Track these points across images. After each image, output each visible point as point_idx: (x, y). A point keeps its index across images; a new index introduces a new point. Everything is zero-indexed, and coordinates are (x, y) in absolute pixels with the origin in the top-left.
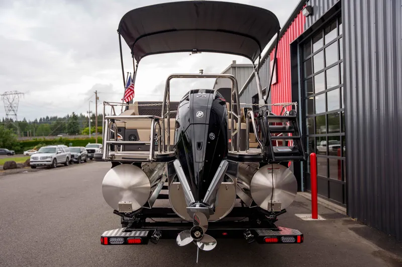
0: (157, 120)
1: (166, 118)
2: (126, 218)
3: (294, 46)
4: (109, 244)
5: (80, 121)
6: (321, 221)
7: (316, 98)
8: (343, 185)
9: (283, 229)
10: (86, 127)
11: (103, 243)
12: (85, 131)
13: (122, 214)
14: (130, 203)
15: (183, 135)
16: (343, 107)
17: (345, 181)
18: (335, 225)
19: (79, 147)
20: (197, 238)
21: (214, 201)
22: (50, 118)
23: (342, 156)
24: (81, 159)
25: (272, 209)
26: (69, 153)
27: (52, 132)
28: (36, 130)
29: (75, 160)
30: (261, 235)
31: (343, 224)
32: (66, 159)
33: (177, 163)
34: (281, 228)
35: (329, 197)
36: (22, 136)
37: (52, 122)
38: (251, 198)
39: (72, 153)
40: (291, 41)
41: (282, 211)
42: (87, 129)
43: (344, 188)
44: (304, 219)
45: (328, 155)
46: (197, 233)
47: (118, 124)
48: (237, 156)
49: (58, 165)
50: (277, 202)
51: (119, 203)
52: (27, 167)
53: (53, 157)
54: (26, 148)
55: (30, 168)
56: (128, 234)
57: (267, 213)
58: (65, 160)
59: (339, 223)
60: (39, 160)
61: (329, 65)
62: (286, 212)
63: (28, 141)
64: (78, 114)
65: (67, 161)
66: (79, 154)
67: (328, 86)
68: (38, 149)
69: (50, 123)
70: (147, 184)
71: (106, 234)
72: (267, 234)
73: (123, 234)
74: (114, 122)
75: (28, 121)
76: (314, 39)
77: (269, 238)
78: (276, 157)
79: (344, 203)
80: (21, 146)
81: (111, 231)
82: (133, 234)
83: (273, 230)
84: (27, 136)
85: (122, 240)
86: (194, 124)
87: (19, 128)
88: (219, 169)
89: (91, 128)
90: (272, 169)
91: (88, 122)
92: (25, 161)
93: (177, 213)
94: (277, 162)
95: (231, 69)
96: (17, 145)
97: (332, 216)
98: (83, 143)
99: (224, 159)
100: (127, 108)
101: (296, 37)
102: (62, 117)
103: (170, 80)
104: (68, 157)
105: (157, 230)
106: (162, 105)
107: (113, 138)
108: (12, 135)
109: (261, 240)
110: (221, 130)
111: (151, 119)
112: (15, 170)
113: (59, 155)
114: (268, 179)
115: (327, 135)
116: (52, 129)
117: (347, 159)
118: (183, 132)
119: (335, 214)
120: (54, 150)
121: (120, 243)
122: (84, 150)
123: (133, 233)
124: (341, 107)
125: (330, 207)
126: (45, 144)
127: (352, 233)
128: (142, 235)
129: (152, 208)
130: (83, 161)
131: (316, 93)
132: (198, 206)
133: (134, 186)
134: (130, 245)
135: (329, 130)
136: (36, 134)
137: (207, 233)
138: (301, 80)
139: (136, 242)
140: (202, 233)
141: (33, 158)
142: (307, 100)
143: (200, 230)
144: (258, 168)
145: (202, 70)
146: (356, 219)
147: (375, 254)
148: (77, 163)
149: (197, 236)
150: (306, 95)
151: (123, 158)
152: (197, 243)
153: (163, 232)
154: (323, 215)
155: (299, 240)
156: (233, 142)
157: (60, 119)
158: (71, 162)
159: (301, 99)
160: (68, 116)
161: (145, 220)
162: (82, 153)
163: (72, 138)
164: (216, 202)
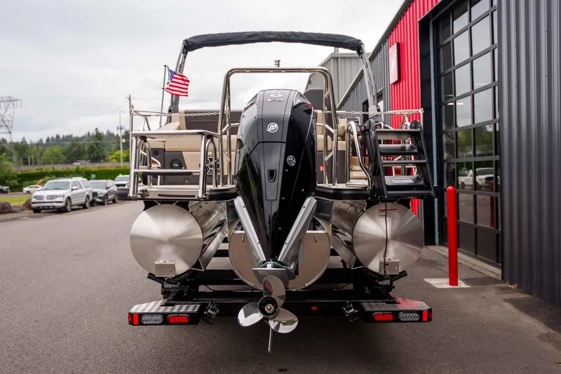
0: (210, 137)
1: (225, 133)
2: (167, 286)
3: (424, 24)
4: (141, 324)
5: (106, 141)
6: (462, 289)
7: (457, 104)
8: (497, 235)
9: (401, 302)
10: (115, 150)
11: (131, 323)
12: (113, 156)
13: (161, 280)
14: (173, 263)
15: (248, 160)
16: (497, 117)
17: (500, 229)
18: (484, 294)
19: (104, 181)
20: (269, 314)
21: (295, 258)
22: (61, 137)
23: (496, 192)
24: (107, 197)
25: (385, 271)
26: (89, 189)
27: (65, 158)
28: (40, 156)
29: (98, 200)
30: (368, 309)
31: (495, 293)
32: (85, 198)
33: (239, 202)
34: (399, 300)
35: (476, 253)
36: (20, 165)
37: (65, 143)
38: (355, 254)
39: (94, 190)
40: (420, 17)
41: (400, 273)
42: (117, 153)
43: (499, 239)
44: (438, 287)
45: (475, 189)
46: (269, 307)
47: (152, 143)
48: (332, 191)
49: (73, 207)
50: (393, 260)
51: (156, 263)
52: (27, 211)
53: (66, 196)
54: (27, 183)
55: (32, 211)
56: (169, 309)
57: (377, 277)
58: (84, 201)
59: (491, 292)
60: (45, 200)
61: (477, 53)
62: (406, 275)
63: (29, 172)
64: (103, 131)
65: (86, 201)
66: (105, 191)
67: (475, 84)
68: (43, 184)
69: (62, 145)
70: (197, 233)
71: (137, 309)
72: (377, 309)
73: (162, 310)
74: (145, 141)
75: (28, 142)
76: (455, 13)
77: (380, 314)
78: (389, 192)
79: (498, 262)
80: (19, 179)
81: (145, 305)
82: (176, 309)
83: (387, 303)
84: (27, 164)
85: (160, 318)
86: (263, 142)
87: (16, 152)
88: (303, 210)
89: (124, 152)
90: (386, 210)
91: (119, 143)
92: (24, 202)
93: (242, 278)
94: (392, 199)
95: (332, 61)
96: (13, 178)
97: (480, 282)
98: (111, 175)
99: (310, 196)
100: (170, 120)
101: (428, 10)
102: (80, 135)
103: (230, 75)
104: (88, 196)
105: (212, 303)
106: (218, 115)
107: (146, 165)
108: (6, 163)
109: (368, 317)
110: (306, 150)
111: (200, 136)
112: (10, 216)
113: (75, 192)
114: (380, 226)
115: (473, 160)
116: (64, 154)
117: (502, 196)
118: (247, 156)
119: (484, 278)
120: (66, 186)
121: (157, 322)
122: (112, 185)
123: (177, 307)
124: (495, 117)
125: (477, 268)
126: (54, 177)
127: (508, 306)
128: (190, 310)
129: (206, 270)
130: (111, 202)
131: (457, 95)
132: (269, 267)
133: (178, 237)
134: (171, 326)
135: (477, 153)
136: (41, 161)
137: (285, 306)
138: (435, 77)
139: (181, 321)
140: (276, 307)
141: (36, 197)
142: (443, 107)
143: (273, 302)
144: (365, 209)
145: (279, 61)
146: (516, 285)
147: (541, 337)
148: (102, 204)
149: (268, 312)
150: (443, 100)
151: (159, 195)
152: (270, 322)
153: (220, 306)
154: (466, 281)
155: (425, 316)
156: (327, 170)
157: (77, 139)
158: (93, 203)
159: (436, 105)
160: (89, 133)
161: (198, 289)
162: (109, 190)
163: (94, 167)
164: (299, 259)
